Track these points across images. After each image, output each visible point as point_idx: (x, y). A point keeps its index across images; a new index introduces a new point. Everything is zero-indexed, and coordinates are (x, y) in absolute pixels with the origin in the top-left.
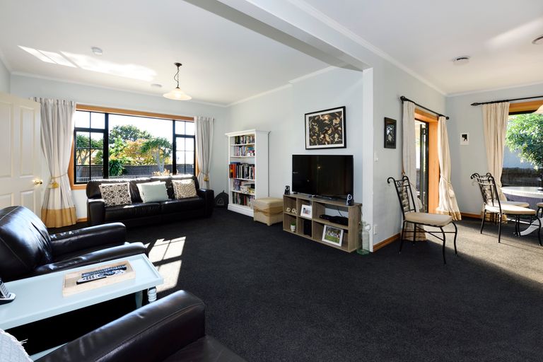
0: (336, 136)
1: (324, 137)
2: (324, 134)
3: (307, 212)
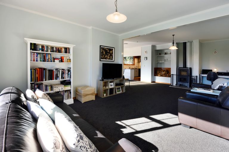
0: (111, 57)
1: (107, 57)
2: (107, 55)
3: (111, 85)
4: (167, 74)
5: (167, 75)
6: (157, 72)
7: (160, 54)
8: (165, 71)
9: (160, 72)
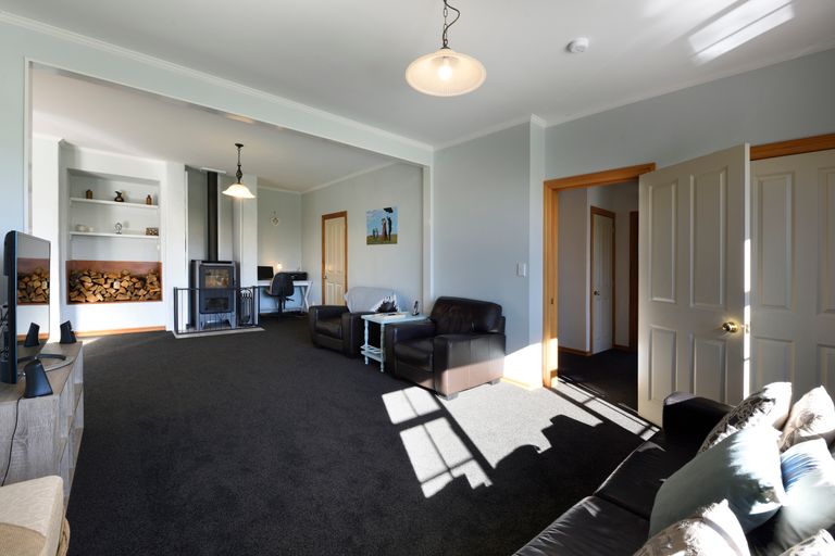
4: (139, 289)
5: (142, 292)
6: (82, 283)
7: (89, 195)
8: (127, 278)
9: (102, 281)
